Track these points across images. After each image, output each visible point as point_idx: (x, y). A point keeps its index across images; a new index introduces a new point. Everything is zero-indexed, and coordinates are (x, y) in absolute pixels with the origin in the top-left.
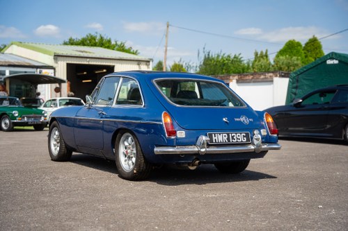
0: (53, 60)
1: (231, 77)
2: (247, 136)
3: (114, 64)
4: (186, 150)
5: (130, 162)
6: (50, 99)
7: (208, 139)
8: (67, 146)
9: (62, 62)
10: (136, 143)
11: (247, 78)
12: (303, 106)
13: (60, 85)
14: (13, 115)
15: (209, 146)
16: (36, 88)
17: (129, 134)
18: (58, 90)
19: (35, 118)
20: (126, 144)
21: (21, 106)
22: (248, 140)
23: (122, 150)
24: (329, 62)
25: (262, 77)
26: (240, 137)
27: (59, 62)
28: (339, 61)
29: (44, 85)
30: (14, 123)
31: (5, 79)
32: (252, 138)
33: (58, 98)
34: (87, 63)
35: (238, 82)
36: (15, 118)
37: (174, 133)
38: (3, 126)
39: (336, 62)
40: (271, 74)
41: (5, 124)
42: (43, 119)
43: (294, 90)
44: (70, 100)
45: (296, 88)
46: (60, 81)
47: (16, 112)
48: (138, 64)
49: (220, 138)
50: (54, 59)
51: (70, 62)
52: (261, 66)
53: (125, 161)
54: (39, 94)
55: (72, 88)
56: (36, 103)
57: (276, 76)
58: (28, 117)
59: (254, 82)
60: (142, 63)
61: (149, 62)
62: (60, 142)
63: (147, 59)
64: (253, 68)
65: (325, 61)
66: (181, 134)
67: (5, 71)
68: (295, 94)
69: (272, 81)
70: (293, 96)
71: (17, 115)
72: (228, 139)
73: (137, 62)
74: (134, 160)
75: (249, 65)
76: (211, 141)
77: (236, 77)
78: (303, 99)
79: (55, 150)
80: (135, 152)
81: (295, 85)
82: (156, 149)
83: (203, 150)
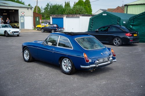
1: (64, 16)
2: (108, 59)
3: (18, 9)
11: (70, 16)
15: (99, 64)
17: (67, 59)
20: (65, 61)
25: (75, 16)
26: (106, 59)
28: (107, 14)
33: (1, 25)
35: (66, 17)
37: (88, 61)
39: (106, 15)
40: (79, 15)
43: (92, 24)
48: (28, 9)
49: (101, 60)
57: (81, 16)
61: (32, 8)
65: (102, 14)
68: (92, 25)
69: (79, 17)
72: (103, 60)
74: (70, 68)
77: (66, 16)
82: (81, 66)
83: (97, 66)
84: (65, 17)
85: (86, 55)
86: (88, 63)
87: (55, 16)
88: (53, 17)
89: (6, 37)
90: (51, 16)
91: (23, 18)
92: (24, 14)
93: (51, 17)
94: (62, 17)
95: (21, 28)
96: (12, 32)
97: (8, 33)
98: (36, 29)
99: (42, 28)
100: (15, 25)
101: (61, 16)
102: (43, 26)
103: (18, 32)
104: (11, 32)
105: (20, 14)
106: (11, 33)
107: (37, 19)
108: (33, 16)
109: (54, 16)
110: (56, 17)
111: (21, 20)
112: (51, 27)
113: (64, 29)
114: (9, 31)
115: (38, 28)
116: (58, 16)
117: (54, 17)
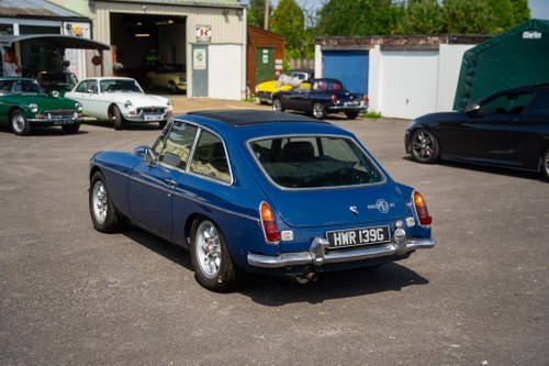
0: (88, 8)
1: (372, 41)
2: (385, 232)
3: (185, 14)
4: (295, 259)
5: (213, 263)
6: (85, 79)
7: (327, 243)
8: (117, 213)
9: (103, 11)
10: (220, 238)
11: (398, 42)
12: (481, 116)
13: (101, 52)
14: (30, 110)
15: (328, 251)
16: (63, 54)
17: (210, 223)
18: (97, 61)
19: (64, 114)
20: (207, 235)
21: (41, 94)
22: (386, 237)
23: (200, 242)
24: (527, 35)
25: (422, 42)
26: (374, 235)
27: (98, 11)
28: (543, 34)
29: (74, 50)
30: (31, 123)
31: (13, 44)
32: (392, 235)
33: (99, 79)
34: (143, 12)
35: (383, 49)
36: (33, 115)
37: (277, 235)
38: (15, 126)
39: (538, 35)
40: (436, 39)
41: (18, 123)
42: (76, 115)
43: (469, 78)
44: (117, 81)
45: (472, 74)
46: (101, 48)
47: (35, 105)
48: (225, 14)
49: (345, 238)
50: (90, 5)
51: (116, 11)
52: (422, 11)
53: (206, 260)
54: (67, 64)
55: (119, 56)
56: (64, 80)
57: (444, 42)
58: (53, 114)
59: (408, 50)
60: (231, 11)
61: (242, 9)
62: (108, 203)
63: (238, 4)
64: (410, 14)
65: (521, 34)
66: (287, 235)
67: (11, 26)
68: (470, 84)
69: (437, 50)
70: (467, 87)
71: (36, 110)
72: (357, 239)
73: (222, 11)
74: (218, 261)
75: (403, 7)
76: (332, 243)
77: (380, 41)
78: (481, 105)
79: (101, 214)
80: (219, 250)
81: (470, 70)
82: (250, 257)
83: (319, 260)
84: (377, 47)
85: (268, 213)
86: (276, 243)
87: (333, 44)
88: (326, 48)
89: (113, 130)
90: (319, 41)
91: (203, 51)
92: (209, 33)
93: (318, 48)
94: (363, 48)
95: (195, 93)
96: (139, 110)
97: (121, 115)
98: (258, 100)
99: (278, 96)
100: (172, 82)
101: (359, 44)
102: (286, 88)
103: (162, 110)
104: (133, 108)
105: (192, 35)
106: (131, 113)
107: (265, 57)
108: (245, 42)
109: (331, 42)
110: (339, 48)
111: (194, 61)
112: (313, 92)
113: (367, 100)
114: (126, 105)
115: (261, 94)
116: (346, 44)
117: (330, 48)
